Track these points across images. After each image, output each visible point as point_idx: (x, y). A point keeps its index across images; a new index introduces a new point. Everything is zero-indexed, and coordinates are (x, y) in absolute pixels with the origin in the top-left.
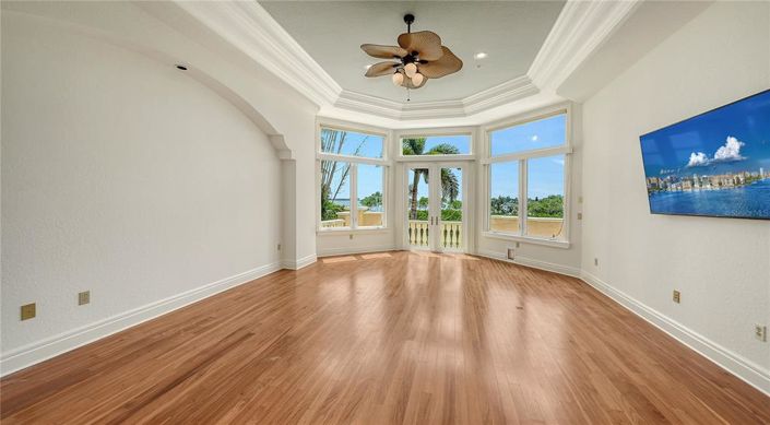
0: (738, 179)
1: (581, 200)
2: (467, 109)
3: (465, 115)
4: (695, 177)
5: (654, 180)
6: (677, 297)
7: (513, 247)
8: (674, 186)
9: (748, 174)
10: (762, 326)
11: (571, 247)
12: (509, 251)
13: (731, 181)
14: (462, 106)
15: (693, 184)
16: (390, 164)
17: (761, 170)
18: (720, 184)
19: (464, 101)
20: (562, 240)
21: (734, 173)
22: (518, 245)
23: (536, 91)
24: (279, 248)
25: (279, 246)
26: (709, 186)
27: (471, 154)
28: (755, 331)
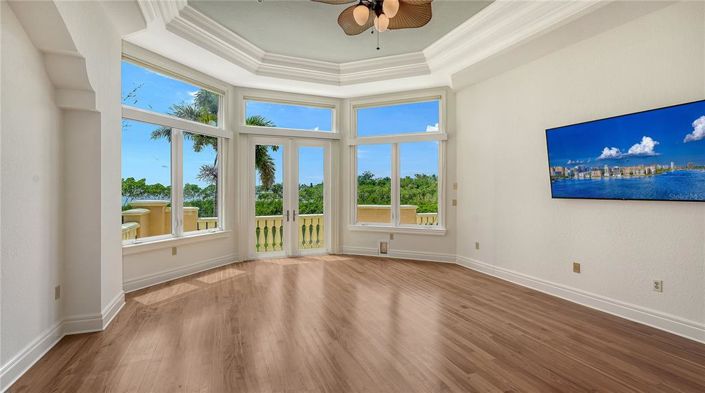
0: (649, 170)
1: (455, 186)
2: (343, 77)
3: (339, 83)
4: (606, 168)
5: (559, 169)
6: (577, 268)
7: (386, 239)
8: (582, 175)
9: (659, 167)
10: (659, 280)
11: (447, 233)
12: (381, 244)
13: (642, 172)
14: (338, 71)
15: (603, 173)
16: (230, 135)
17: (672, 164)
18: (631, 174)
19: (342, 66)
20: (440, 228)
21: (646, 165)
22: (392, 236)
23: (427, 71)
24: (58, 295)
25: (58, 290)
26: (619, 176)
27: (334, 131)
28: (653, 285)
